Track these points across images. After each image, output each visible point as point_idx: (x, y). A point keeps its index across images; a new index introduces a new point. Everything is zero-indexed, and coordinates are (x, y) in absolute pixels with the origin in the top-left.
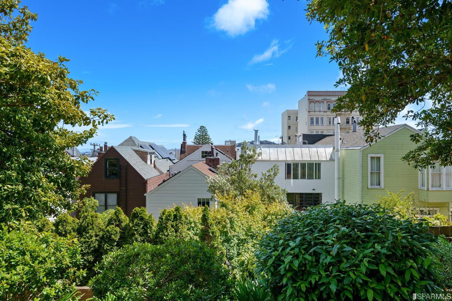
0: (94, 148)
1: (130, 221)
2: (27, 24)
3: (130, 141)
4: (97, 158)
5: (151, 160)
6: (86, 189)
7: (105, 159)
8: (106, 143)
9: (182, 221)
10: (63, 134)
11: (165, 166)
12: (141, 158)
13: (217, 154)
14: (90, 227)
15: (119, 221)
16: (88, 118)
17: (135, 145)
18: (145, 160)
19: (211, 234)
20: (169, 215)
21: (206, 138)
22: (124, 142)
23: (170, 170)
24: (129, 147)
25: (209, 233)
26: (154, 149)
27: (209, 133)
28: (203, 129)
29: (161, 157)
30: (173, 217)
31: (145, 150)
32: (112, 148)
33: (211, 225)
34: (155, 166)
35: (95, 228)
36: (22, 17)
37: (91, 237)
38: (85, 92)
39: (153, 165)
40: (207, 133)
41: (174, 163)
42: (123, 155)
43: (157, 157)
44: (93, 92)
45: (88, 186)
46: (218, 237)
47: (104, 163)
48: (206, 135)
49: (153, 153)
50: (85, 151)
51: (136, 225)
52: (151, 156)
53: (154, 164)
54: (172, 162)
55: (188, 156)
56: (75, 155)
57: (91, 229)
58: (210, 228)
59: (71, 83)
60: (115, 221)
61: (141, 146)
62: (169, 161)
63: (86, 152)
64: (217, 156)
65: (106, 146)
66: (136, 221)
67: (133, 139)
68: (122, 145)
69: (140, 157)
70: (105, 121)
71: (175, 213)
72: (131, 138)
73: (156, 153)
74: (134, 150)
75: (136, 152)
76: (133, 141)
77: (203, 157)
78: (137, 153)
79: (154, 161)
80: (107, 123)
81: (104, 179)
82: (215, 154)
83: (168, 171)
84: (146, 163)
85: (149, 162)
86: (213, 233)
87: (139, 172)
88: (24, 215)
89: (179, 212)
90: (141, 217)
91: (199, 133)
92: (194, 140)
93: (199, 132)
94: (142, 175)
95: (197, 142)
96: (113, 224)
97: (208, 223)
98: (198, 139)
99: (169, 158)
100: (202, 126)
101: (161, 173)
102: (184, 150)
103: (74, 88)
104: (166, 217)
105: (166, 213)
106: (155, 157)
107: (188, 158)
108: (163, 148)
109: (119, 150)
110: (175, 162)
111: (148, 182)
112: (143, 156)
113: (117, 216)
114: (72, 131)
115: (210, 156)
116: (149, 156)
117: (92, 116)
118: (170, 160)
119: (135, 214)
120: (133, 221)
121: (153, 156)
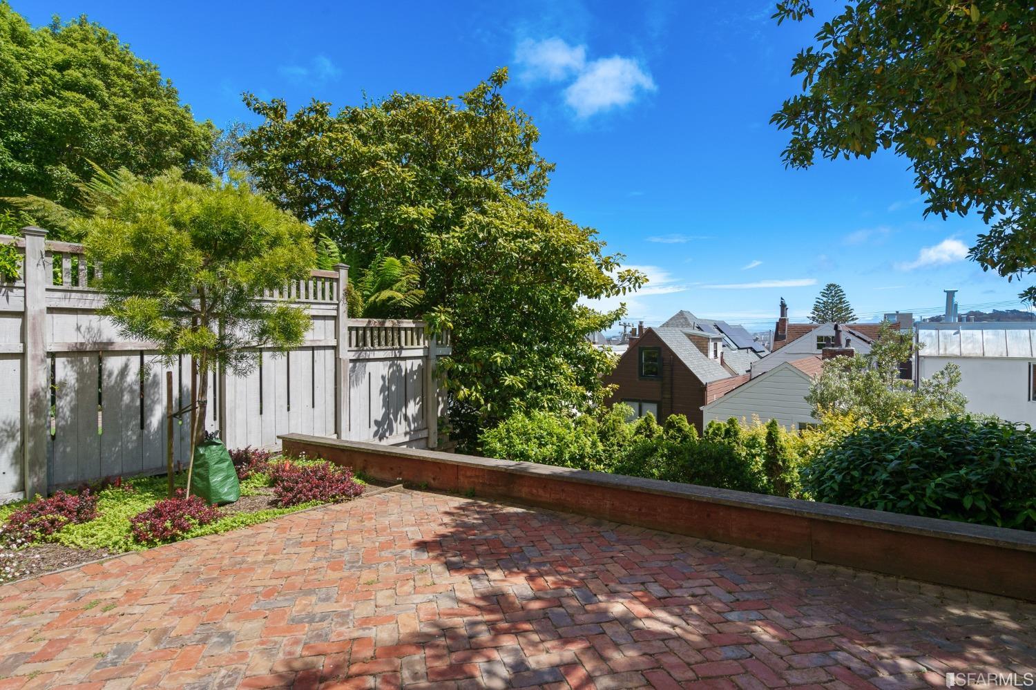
0: (625, 331)
1: (664, 432)
2: (544, 177)
3: (681, 319)
4: (627, 346)
5: (716, 352)
6: (613, 391)
7: (640, 348)
8: (641, 323)
9: (738, 439)
10: (584, 313)
11: (741, 362)
12: (698, 347)
13: (848, 341)
14: (611, 433)
15: (650, 431)
16: (615, 286)
17: (688, 325)
18: (704, 351)
19: (780, 463)
20: (719, 429)
21: (841, 308)
22: (671, 319)
23: (753, 370)
24: (677, 329)
25: (778, 460)
26: (722, 332)
27: (847, 299)
28: (833, 291)
29: (734, 346)
30: (723, 433)
31: (705, 334)
32: (650, 330)
33: (781, 450)
34: (723, 363)
35: (618, 435)
36: (539, 171)
37: (613, 445)
38: (609, 258)
39: (719, 360)
40: (842, 298)
41: (761, 358)
42: (668, 343)
43: (728, 346)
44: (619, 257)
45: (616, 386)
46: (793, 468)
47: (637, 355)
48: (840, 302)
49: (720, 339)
50: (612, 335)
51: (672, 438)
52: (716, 344)
53: (722, 357)
54: (759, 356)
55: (788, 346)
56: (596, 341)
57: (612, 436)
58: (779, 454)
59: (592, 247)
60: (646, 430)
61: (699, 328)
62: (751, 354)
63: (614, 337)
64: (847, 345)
65: (641, 327)
66: (671, 432)
67: (686, 315)
68: (667, 325)
69: (696, 345)
70: (637, 285)
71: (728, 427)
72: (681, 313)
73: (727, 339)
74: (685, 334)
75: (690, 336)
76: (686, 318)
77: (819, 347)
78: (691, 339)
79: (722, 353)
80: (640, 287)
81: (637, 380)
82: (843, 342)
83: (747, 371)
84: (707, 356)
85: (711, 354)
86: (784, 461)
87: (694, 371)
88: (546, 405)
89: (733, 426)
90: (679, 427)
91: (825, 299)
92: (813, 313)
93: (823, 296)
94: (699, 376)
95: (819, 318)
96: (641, 433)
97: (775, 446)
98: (823, 311)
99: (751, 348)
100: (831, 285)
101: (735, 374)
102: (783, 333)
103: (596, 252)
104: (714, 431)
105: (715, 426)
106: (724, 346)
107: (789, 348)
108: (740, 330)
109: (661, 334)
110: (762, 355)
111: (708, 389)
112: (701, 344)
113: (648, 424)
114: (593, 310)
115: (833, 346)
116: (711, 345)
117: (620, 283)
118: (754, 351)
119: (670, 423)
120: (668, 433)
121: (720, 344)
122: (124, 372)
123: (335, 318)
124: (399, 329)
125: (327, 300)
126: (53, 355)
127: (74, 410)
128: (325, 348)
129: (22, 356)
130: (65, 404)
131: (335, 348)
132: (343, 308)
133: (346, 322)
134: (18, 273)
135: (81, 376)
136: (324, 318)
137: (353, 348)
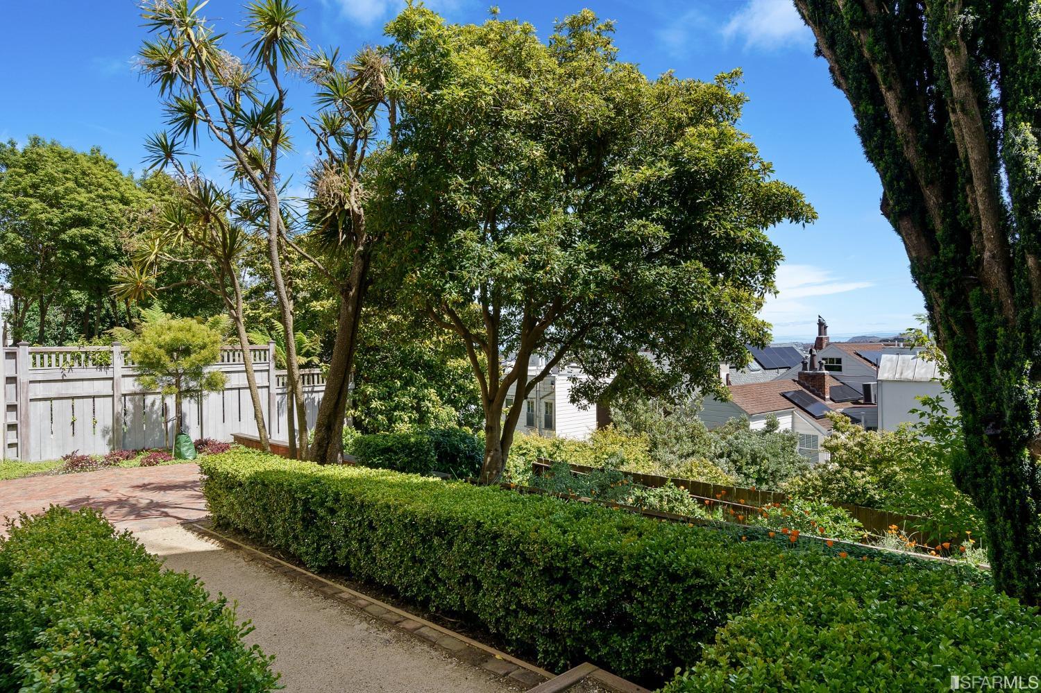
29: (757, 368)
34: (728, 383)
79: (728, 375)
99: (787, 368)
122: (153, 404)
123: (268, 371)
124: (313, 375)
125: (263, 361)
126: (125, 395)
127: (132, 422)
128: (262, 387)
129: (113, 396)
130: (128, 419)
131: (268, 387)
132: (272, 365)
133: (274, 372)
134: (110, 362)
135: (135, 407)
136: (261, 371)
137: (281, 386)
